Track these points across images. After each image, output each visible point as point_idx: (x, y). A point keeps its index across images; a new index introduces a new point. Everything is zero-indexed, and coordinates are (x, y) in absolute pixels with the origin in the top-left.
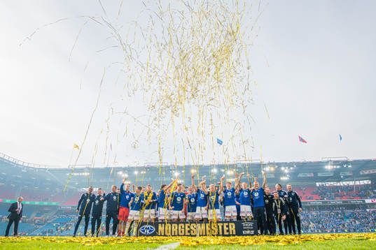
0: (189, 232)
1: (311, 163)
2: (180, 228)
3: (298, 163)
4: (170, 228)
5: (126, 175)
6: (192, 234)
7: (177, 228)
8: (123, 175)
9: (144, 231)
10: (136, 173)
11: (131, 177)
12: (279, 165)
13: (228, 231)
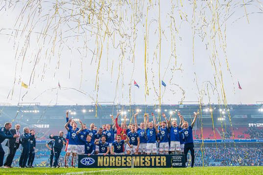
0: (125, 163)
1: (246, 105)
2: (117, 160)
3: (235, 105)
4: (108, 160)
5: (75, 113)
6: (128, 165)
7: (114, 160)
8: (72, 113)
9: (84, 162)
10: (84, 111)
11: (80, 115)
12: (217, 107)
13: (160, 163)
